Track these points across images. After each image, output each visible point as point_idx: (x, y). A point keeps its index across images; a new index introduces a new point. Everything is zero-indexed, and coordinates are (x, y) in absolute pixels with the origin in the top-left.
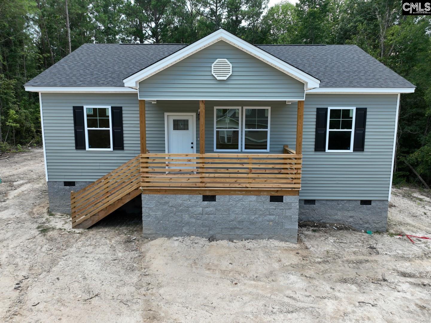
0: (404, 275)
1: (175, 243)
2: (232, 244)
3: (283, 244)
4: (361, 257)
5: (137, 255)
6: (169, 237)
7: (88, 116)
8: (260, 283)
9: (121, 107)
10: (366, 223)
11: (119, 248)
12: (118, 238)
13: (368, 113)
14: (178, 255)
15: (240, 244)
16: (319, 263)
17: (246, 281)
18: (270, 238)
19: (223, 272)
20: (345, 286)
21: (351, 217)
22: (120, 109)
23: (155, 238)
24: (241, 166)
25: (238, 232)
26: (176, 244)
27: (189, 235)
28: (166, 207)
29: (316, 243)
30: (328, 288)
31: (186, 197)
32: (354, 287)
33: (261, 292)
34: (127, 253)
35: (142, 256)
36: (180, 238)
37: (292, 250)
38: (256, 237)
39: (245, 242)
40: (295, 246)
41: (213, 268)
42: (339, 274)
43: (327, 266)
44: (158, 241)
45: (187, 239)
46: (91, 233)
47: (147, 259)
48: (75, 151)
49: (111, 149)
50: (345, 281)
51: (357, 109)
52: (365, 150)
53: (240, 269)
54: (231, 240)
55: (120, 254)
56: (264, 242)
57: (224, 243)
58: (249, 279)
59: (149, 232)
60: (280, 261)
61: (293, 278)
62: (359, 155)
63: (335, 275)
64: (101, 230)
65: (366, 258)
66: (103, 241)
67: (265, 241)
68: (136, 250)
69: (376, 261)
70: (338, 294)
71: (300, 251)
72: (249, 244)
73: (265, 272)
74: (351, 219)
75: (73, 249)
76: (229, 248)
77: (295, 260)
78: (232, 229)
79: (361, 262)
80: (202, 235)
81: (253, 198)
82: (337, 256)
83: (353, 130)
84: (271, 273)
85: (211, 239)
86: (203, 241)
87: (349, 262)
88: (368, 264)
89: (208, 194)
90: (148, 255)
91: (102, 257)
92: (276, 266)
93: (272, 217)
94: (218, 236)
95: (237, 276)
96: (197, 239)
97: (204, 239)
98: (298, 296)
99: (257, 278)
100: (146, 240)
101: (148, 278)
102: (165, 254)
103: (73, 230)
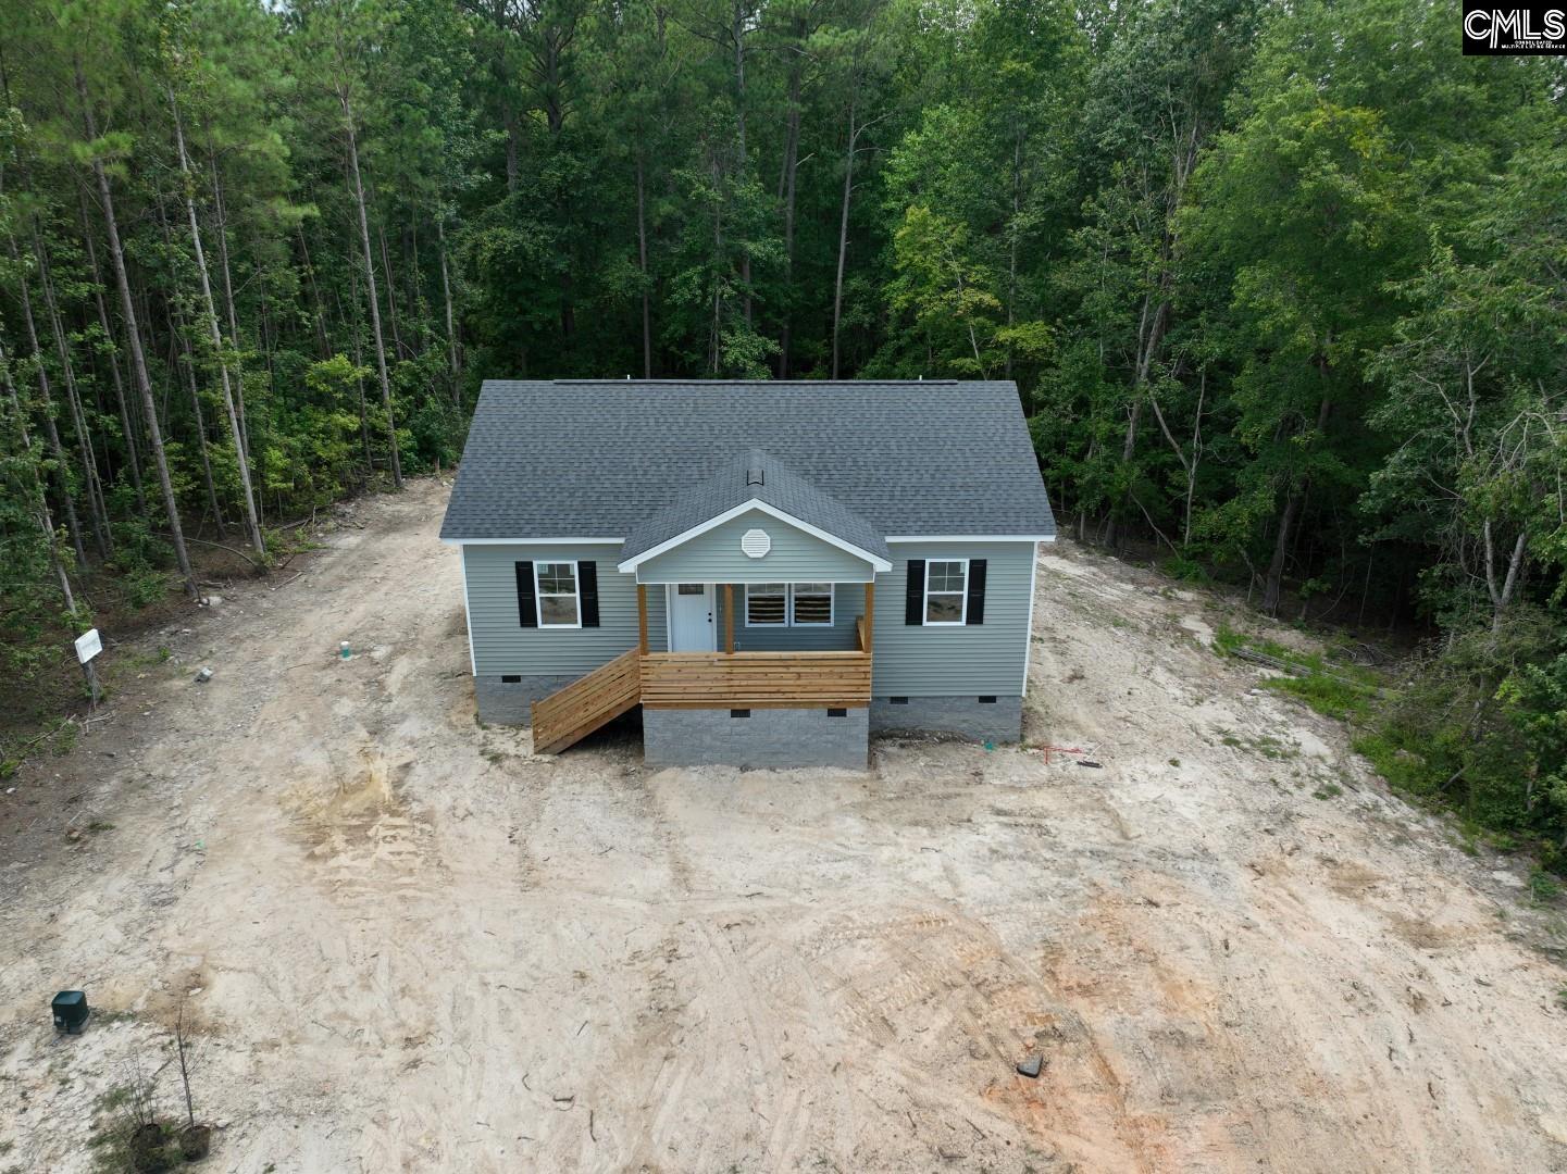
0: (999, 812)
1: (693, 776)
2: (773, 776)
3: (845, 774)
4: (951, 790)
5: (643, 795)
6: (683, 766)
7: (540, 576)
8: (808, 829)
9: (594, 563)
10: (989, 730)
11: (616, 784)
12: (609, 770)
13: (988, 567)
14: (700, 793)
15: (785, 774)
16: (891, 800)
17: (790, 827)
18: (828, 765)
19: (761, 816)
20: (914, 829)
21: (964, 721)
22: (593, 564)
23: (663, 769)
24: (784, 670)
25: (783, 758)
26: (695, 776)
27: (711, 763)
28: (678, 726)
29: (898, 768)
30: (891, 834)
31: (707, 712)
32: (925, 831)
33: (807, 839)
34: (629, 792)
35: (650, 797)
36: (700, 769)
37: (857, 781)
38: (807, 764)
39: (792, 772)
40: (862, 775)
41: (748, 810)
42: (912, 814)
43: (899, 804)
44: (669, 773)
45: (709, 768)
46: (568, 761)
47: (659, 801)
48: (520, 629)
49: (579, 625)
50: (916, 824)
51: (971, 562)
52: (985, 622)
53: (783, 811)
54: (773, 769)
55: (620, 795)
56: (819, 771)
57: (763, 773)
58: (795, 824)
59: (653, 760)
60: (838, 798)
61: (850, 821)
62: (975, 628)
63: (906, 816)
64: (578, 757)
65: (957, 790)
66: (590, 775)
67: (821, 770)
68: (640, 787)
69: (971, 794)
70: (900, 840)
71: (868, 784)
72: (798, 775)
73: (815, 814)
74: (965, 725)
75: (553, 789)
76: (769, 781)
77: (859, 795)
78: (774, 753)
79: (948, 797)
80: (731, 764)
81: (803, 712)
82: (919, 788)
83: (965, 593)
84: (823, 815)
85: (744, 768)
86: (733, 771)
87: (931, 797)
88: (958, 799)
89: (738, 707)
90: (659, 794)
91: (598, 798)
92: (832, 805)
93: (830, 737)
94: (753, 764)
95: (779, 821)
96: (724, 769)
97: (734, 769)
98: (852, 843)
99: (804, 823)
100: (650, 772)
101: (666, 826)
102: (682, 792)
103: (539, 757)
